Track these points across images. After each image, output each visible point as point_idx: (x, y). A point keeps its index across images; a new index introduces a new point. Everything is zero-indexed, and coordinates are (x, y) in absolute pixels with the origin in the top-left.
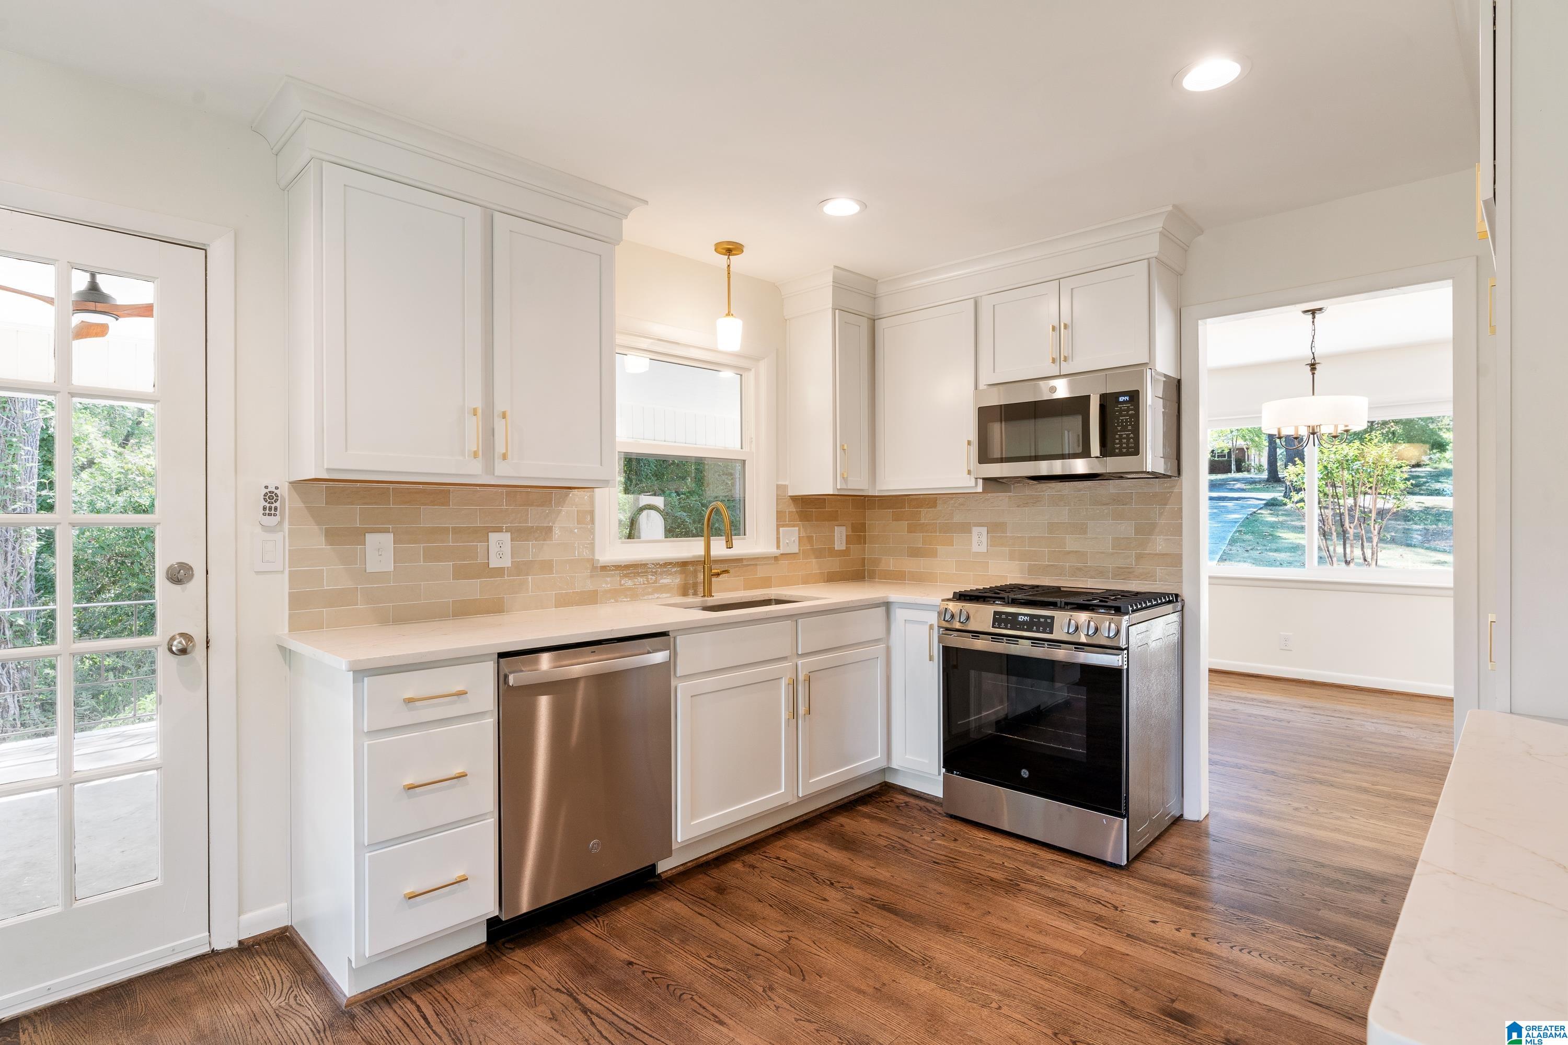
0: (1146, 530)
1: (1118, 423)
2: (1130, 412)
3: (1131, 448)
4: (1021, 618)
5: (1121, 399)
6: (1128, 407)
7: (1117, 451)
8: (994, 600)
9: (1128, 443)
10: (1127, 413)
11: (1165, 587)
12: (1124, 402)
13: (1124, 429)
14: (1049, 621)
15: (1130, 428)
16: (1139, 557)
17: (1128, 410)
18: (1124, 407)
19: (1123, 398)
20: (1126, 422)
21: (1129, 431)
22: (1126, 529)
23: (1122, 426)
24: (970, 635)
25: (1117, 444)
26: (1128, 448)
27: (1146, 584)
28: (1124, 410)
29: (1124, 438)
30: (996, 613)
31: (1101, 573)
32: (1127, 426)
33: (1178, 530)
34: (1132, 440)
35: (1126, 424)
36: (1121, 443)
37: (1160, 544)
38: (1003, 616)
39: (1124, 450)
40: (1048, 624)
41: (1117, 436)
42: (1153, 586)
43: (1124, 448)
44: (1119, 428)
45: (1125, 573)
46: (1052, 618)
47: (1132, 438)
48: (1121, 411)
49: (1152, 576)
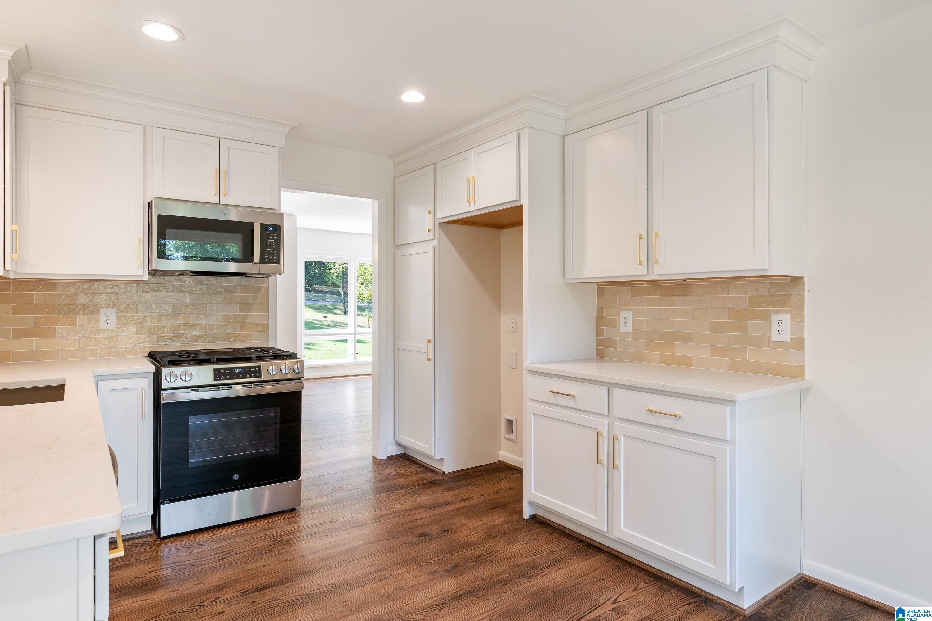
0: (246, 309)
1: (267, 243)
2: (275, 238)
3: (275, 259)
4: (236, 371)
5: (269, 229)
6: (273, 234)
7: (266, 260)
8: (189, 362)
9: (273, 256)
10: (273, 238)
11: (258, 344)
12: (271, 231)
13: (271, 247)
14: (257, 369)
15: (274, 247)
16: (242, 327)
17: (273, 236)
18: (271, 234)
19: (270, 228)
20: (272, 243)
21: (274, 249)
22: (233, 309)
23: (269, 245)
24: (189, 390)
25: (267, 256)
26: (273, 259)
27: (247, 343)
28: (271, 236)
29: (271, 253)
30: (215, 370)
31: (216, 339)
32: (272, 245)
33: (266, 309)
34: (275, 255)
35: (272, 244)
36: (269, 256)
37: (254, 317)
38: (222, 371)
39: (271, 260)
40: (257, 372)
41: (267, 251)
42: (251, 344)
43: (271, 259)
44: (268, 246)
45: (235, 337)
46: (259, 367)
47: (275, 253)
48: (269, 236)
49: (250, 338)
